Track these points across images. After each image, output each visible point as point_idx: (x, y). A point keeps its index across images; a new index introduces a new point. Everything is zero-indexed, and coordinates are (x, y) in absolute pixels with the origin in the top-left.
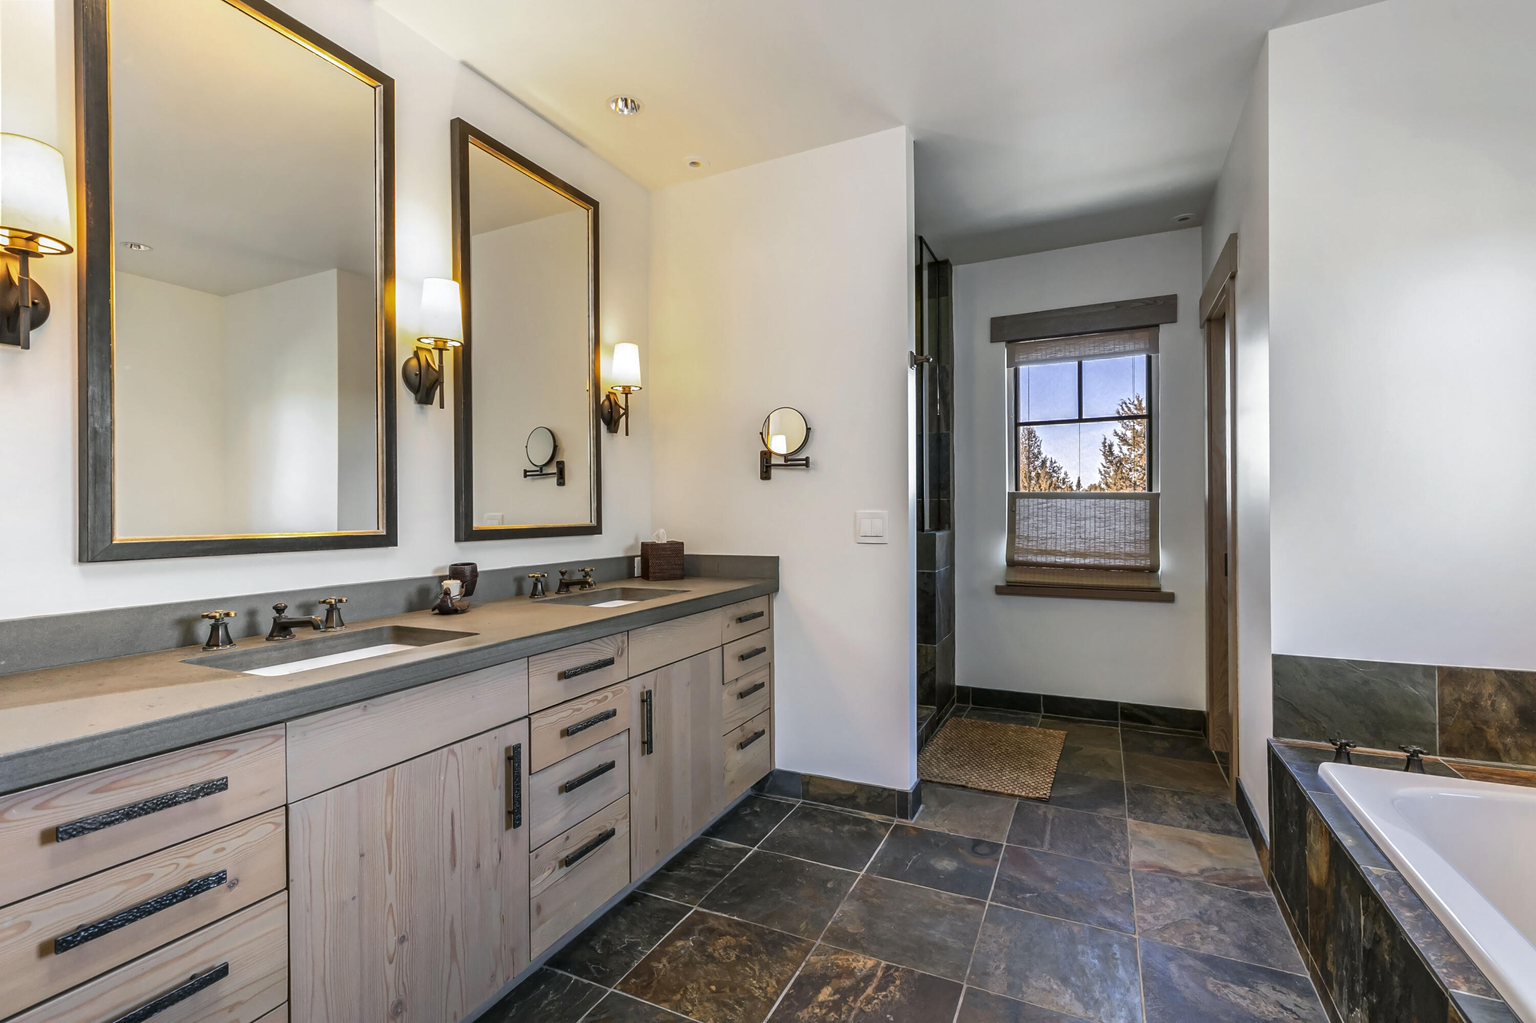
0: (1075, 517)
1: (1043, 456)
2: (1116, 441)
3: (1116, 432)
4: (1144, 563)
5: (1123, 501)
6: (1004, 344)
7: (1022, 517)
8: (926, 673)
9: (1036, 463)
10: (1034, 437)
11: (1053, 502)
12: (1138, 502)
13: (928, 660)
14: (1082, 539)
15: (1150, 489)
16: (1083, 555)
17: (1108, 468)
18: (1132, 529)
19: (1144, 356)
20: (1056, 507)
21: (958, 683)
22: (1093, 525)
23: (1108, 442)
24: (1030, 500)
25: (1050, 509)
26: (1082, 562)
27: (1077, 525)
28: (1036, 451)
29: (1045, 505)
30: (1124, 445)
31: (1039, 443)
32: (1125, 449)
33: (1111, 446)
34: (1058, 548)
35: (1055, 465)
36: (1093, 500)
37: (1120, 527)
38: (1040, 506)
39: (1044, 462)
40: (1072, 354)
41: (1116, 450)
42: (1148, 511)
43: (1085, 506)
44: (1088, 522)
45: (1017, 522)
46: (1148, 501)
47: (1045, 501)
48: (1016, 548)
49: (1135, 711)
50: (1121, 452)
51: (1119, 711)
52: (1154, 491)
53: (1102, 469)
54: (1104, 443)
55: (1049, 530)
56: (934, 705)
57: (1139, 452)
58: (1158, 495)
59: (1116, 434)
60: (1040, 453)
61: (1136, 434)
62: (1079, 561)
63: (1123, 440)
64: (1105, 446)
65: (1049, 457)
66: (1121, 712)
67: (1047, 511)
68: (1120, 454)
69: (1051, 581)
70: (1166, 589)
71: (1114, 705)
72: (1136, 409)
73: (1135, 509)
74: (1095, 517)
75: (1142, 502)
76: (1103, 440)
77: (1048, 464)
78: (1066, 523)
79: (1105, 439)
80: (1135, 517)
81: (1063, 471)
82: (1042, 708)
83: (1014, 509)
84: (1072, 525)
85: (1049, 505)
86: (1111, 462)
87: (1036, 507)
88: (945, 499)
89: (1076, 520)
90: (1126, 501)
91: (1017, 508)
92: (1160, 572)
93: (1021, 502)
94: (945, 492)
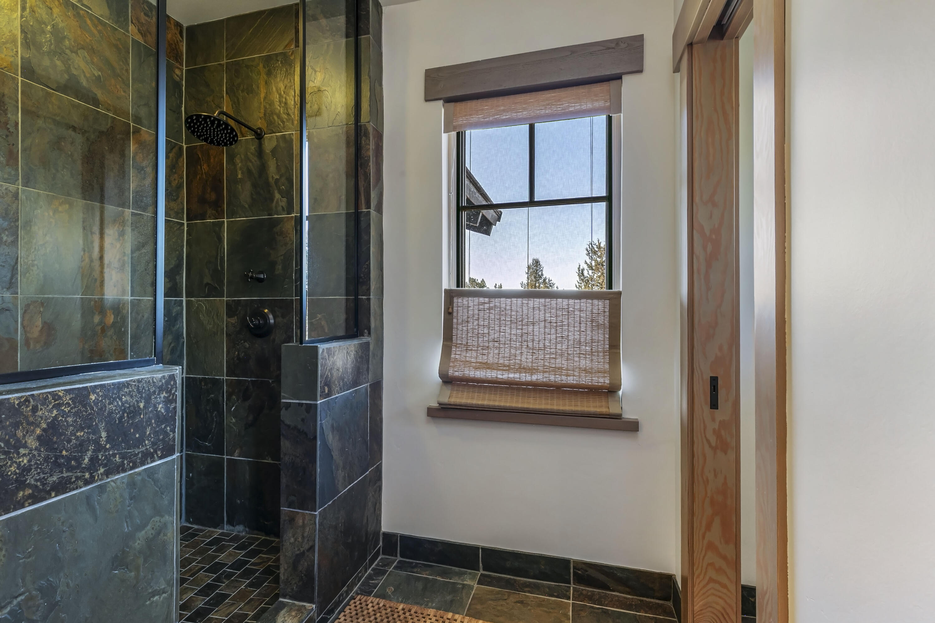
0: (522, 321)
1: (544, 276)
2: (585, 267)
3: (586, 262)
4: (604, 381)
5: (578, 301)
6: (441, 102)
7: (460, 321)
8: (303, 553)
9: (540, 281)
10: (539, 265)
11: (496, 302)
12: (596, 302)
13: (306, 534)
14: (530, 349)
15: (610, 286)
16: (531, 371)
17: (581, 284)
18: (589, 338)
19: (604, 117)
20: (500, 308)
21: (384, 528)
22: (542, 330)
23: (581, 267)
24: (470, 299)
25: (492, 311)
26: (528, 378)
27: (524, 331)
28: (540, 273)
29: (487, 306)
30: (590, 270)
31: (542, 269)
32: (590, 272)
33: (583, 270)
34: (501, 361)
35: (551, 282)
36: (542, 300)
37: (574, 336)
38: (481, 307)
39: (545, 280)
40: (520, 115)
41: (586, 273)
42: (607, 314)
43: (534, 308)
44: (536, 328)
45: (455, 326)
46: (607, 302)
47: (487, 300)
48: (453, 360)
49: (591, 572)
50: (588, 274)
51: (572, 571)
52: (615, 289)
53: (577, 284)
54: (579, 268)
55: (492, 337)
56: (311, 601)
57: (599, 275)
58: (620, 293)
59: (586, 263)
60: (542, 275)
61: (597, 264)
62: (525, 377)
63: (590, 267)
64: (579, 270)
65: (548, 277)
66: (574, 572)
67: (489, 313)
68: (588, 275)
69: (491, 403)
70: (629, 414)
71: (565, 562)
72: (597, 248)
73: (592, 311)
74: (545, 321)
75: (600, 303)
76: (578, 267)
77: (547, 280)
78: (511, 328)
79: (580, 266)
80: (592, 321)
81: (555, 286)
82: (481, 565)
83: (450, 310)
84: (518, 331)
85: (492, 305)
86: (582, 280)
87: (477, 307)
88: (364, 297)
89: (522, 325)
90: (582, 301)
91: (455, 309)
92: (620, 393)
93: (458, 301)
94: (364, 287)
